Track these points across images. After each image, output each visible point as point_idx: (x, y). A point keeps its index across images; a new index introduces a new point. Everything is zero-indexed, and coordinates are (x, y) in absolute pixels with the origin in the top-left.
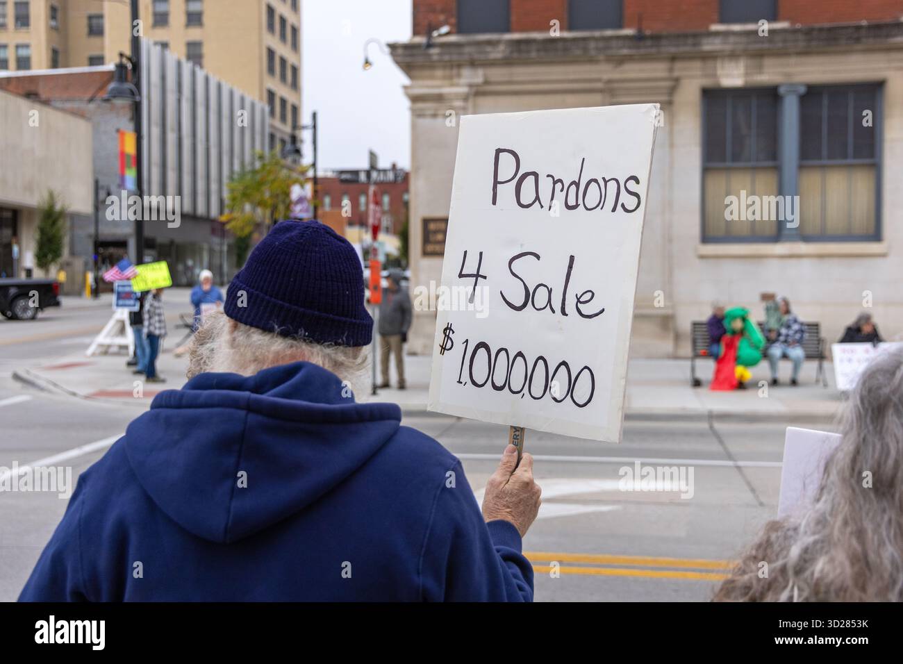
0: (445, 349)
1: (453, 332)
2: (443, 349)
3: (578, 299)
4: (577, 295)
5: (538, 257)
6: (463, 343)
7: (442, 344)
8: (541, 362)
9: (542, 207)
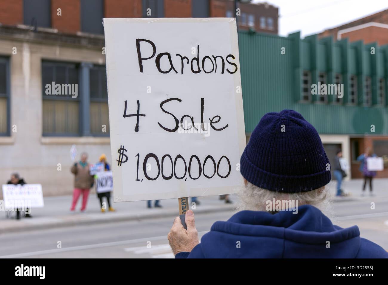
0: (121, 162)
1: (126, 151)
2: (120, 162)
3: (211, 122)
4: (210, 119)
5: (180, 101)
6: (136, 156)
7: (118, 160)
8: (194, 159)
9: (177, 72)
